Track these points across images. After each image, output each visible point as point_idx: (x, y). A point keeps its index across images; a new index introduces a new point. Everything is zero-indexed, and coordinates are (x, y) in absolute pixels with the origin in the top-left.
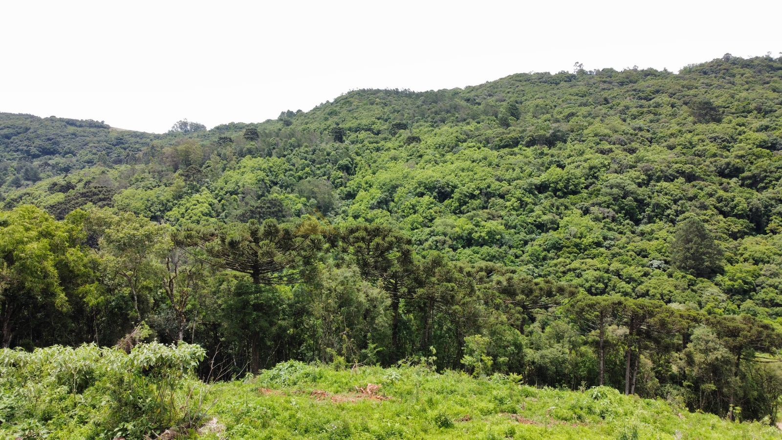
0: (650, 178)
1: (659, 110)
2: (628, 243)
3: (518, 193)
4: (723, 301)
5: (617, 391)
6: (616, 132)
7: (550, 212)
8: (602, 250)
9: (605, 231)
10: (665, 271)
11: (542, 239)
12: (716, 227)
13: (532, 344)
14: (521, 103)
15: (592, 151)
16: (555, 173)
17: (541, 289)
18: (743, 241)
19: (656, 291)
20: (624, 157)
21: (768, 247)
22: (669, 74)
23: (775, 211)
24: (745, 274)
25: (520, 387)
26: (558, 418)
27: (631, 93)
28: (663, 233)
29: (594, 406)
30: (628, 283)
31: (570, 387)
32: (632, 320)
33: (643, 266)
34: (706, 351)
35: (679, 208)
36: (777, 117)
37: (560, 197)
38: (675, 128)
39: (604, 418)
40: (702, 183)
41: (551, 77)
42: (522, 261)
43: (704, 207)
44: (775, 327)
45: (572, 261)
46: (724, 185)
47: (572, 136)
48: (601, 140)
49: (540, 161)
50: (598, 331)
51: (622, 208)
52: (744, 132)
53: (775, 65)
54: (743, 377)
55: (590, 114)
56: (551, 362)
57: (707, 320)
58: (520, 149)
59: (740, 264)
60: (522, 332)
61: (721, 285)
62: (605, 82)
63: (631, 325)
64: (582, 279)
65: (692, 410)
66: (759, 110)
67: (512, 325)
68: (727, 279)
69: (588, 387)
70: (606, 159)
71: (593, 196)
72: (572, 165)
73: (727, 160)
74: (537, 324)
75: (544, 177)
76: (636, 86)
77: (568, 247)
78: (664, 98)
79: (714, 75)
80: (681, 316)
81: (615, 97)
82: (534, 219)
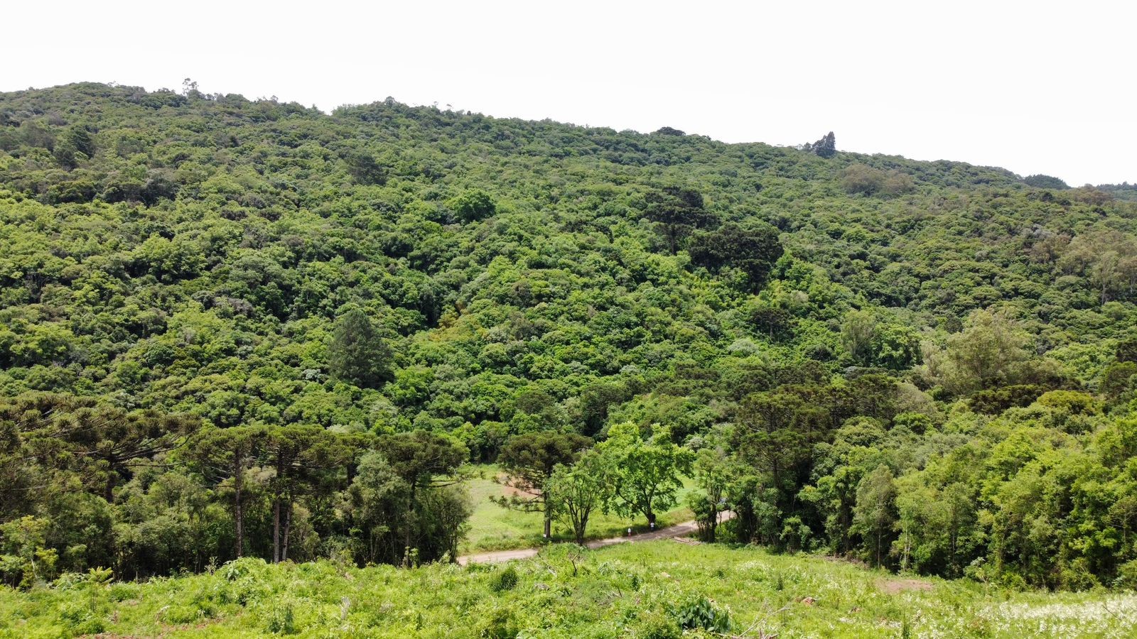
0: (298, 256)
1: (309, 162)
2: (271, 348)
3: (95, 275)
4: (394, 416)
5: (262, 561)
6: (250, 188)
7: (151, 305)
8: (234, 359)
9: (238, 331)
10: (321, 382)
11: (138, 348)
12: (383, 321)
13: (128, 515)
14: (96, 131)
15: (215, 214)
16: (156, 245)
17: (140, 427)
18: (415, 337)
19: (312, 412)
20: (262, 225)
21: (441, 343)
22: (320, 113)
23: (447, 298)
24: (417, 379)
25: (108, 588)
26: (174, 621)
27: (269, 134)
28: (318, 332)
29: (229, 590)
30: (273, 404)
31: (192, 570)
32: (280, 456)
33: (293, 378)
34: (375, 485)
35: (338, 297)
36: (446, 184)
37: (166, 283)
38: (329, 189)
39: (244, 604)
40: (365, 263)
41: (147, 95)
42: (107, 385)
43: (368, 295)
44: (451, 441)
45: (190, 379)
46: (392, 265)
47: (183, 189)
48: (227, 199)
49: (132, 226)
50: (232, 479)
51: (261, 298)
52: (412, 200)
53: (443, 119)
54: (420, 509)
55: (210, 160)
56: (160, 538)
57: (376, 442)
58: (97, 205)
59: (411, 367)
60: (110, 498)
61: (391, 395)
62: (231, 114)
63: (278, 463)
64: (205, 404)
65: (361, 566)
66: (427, 173)
67: (91, 491)
68: (398, 387)
69: (220, 564)
70: (236, 227)
71: (219, 280)
72: (185, 234)
73: (393, 234)
74: (135, 482)
75: (139, 251)
76: (275, 125)
77: (183, 358)
78: (312, 146)
79: (375, 122)
80: (345, 442)
81: (246, 137)
82: (125, 317)
